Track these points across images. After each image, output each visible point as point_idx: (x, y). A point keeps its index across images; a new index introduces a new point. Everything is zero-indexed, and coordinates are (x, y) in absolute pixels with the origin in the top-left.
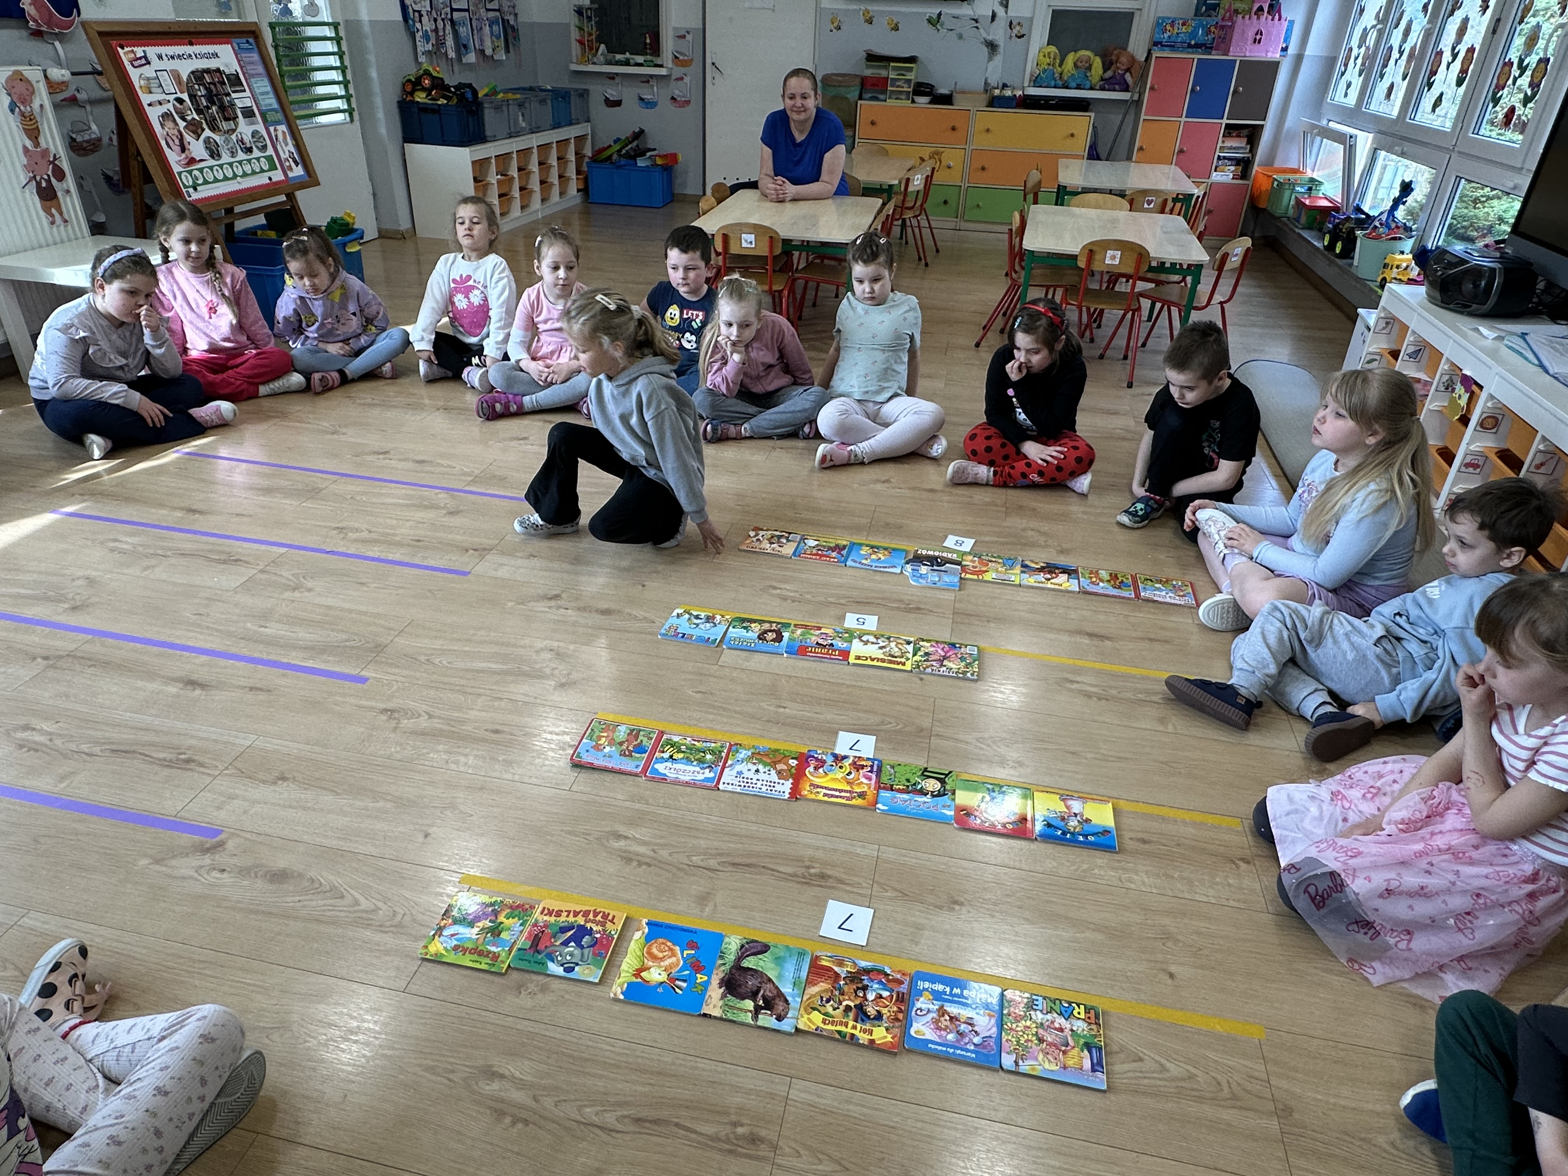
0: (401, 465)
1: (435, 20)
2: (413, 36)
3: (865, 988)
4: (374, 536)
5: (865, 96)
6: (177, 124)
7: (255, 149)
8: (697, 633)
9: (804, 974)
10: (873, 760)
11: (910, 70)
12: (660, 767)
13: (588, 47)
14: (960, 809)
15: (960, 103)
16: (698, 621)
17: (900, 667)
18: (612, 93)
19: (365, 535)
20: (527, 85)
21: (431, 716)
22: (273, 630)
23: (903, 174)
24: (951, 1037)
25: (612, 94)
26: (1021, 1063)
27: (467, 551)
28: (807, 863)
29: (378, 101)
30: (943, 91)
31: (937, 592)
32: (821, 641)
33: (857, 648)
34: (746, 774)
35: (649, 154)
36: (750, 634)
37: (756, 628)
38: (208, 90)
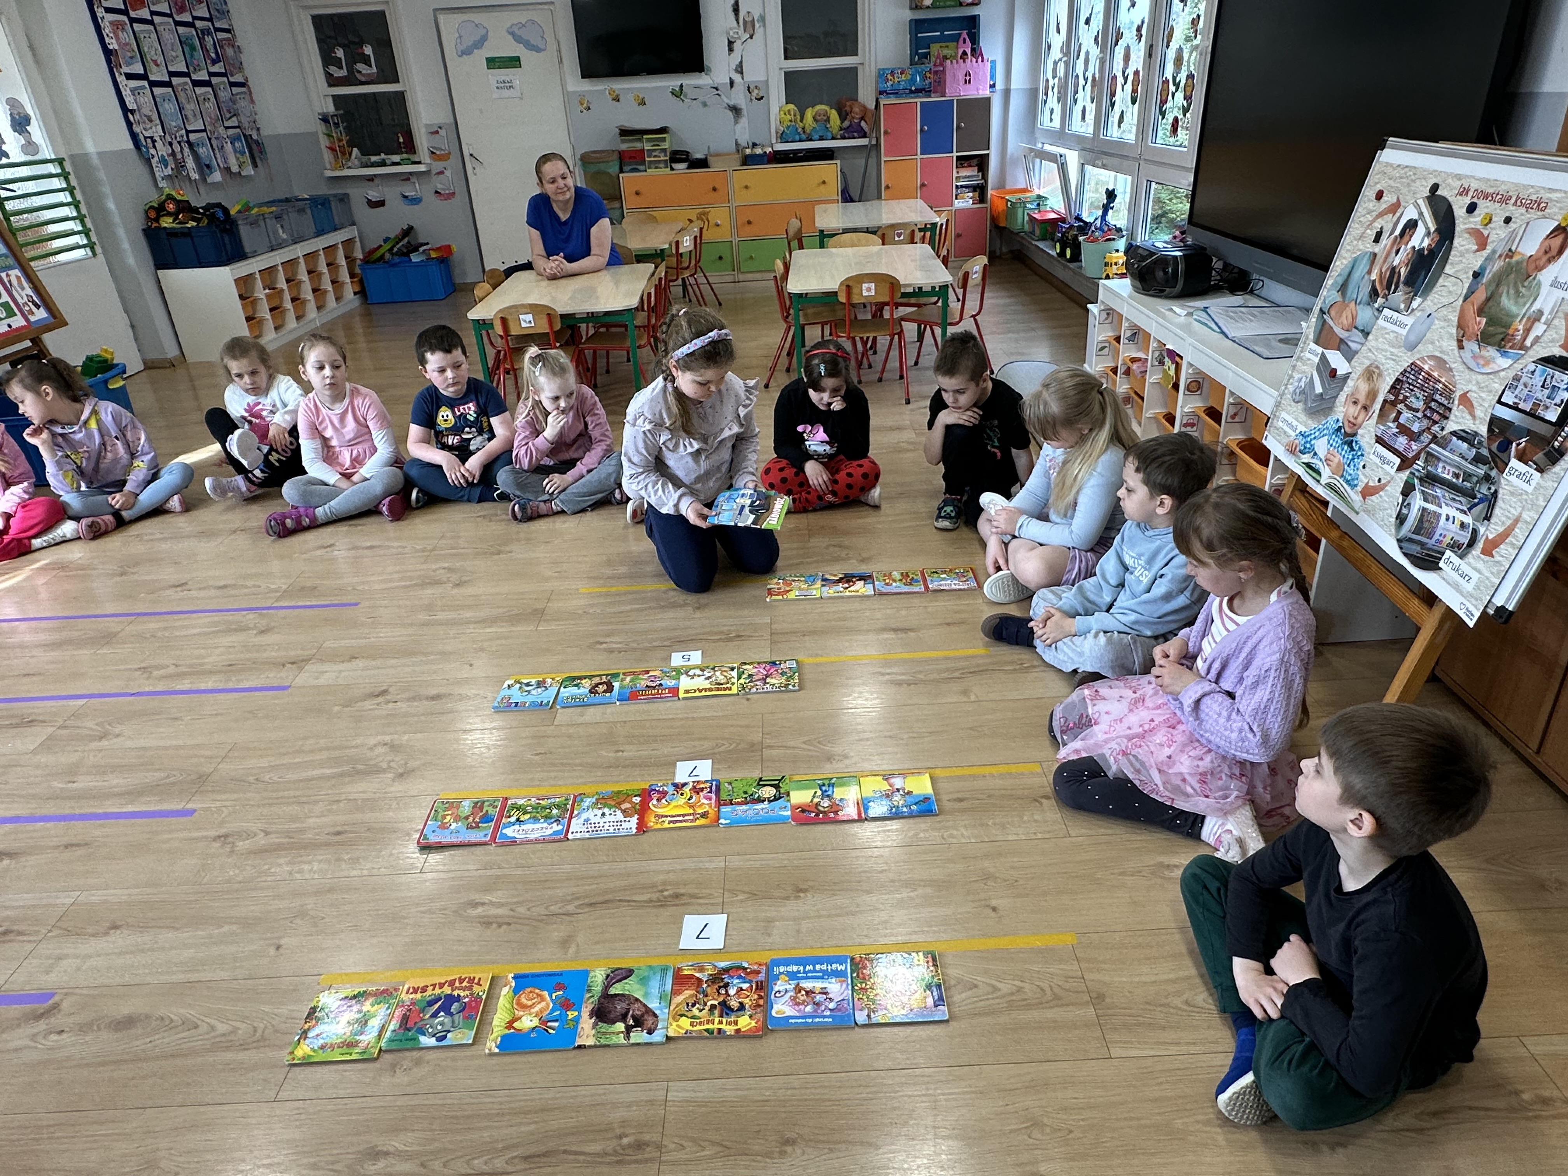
0: (202, 594)
1: (171, 144)
2: (148, 162)
3: (726, 986)
4: (181, 669)
5: (625, 168)
8: (529, 699)
9: (668, 987)
10: (711, 781)
11: (663, 140)
12: (509, 832)
13: (340, 153)
14: (794, 808)
15: (716, 165)
16: (529, 688)
17: (727, 692)
18: (374, 195)
19: (172, 670)
20: (283, 197)
21: (267, 833)
22: (83, 782)
23: (672, 238)
24: (809, 1009)
26: (872, 1015)
27: (284, 665)
29: (121, 232)
30: (698, 155)
32: (650, 684)
33: (685, 683)
34: (593, 820)
35: (421, 249)
36: (582, 690)
37: (587, 683)
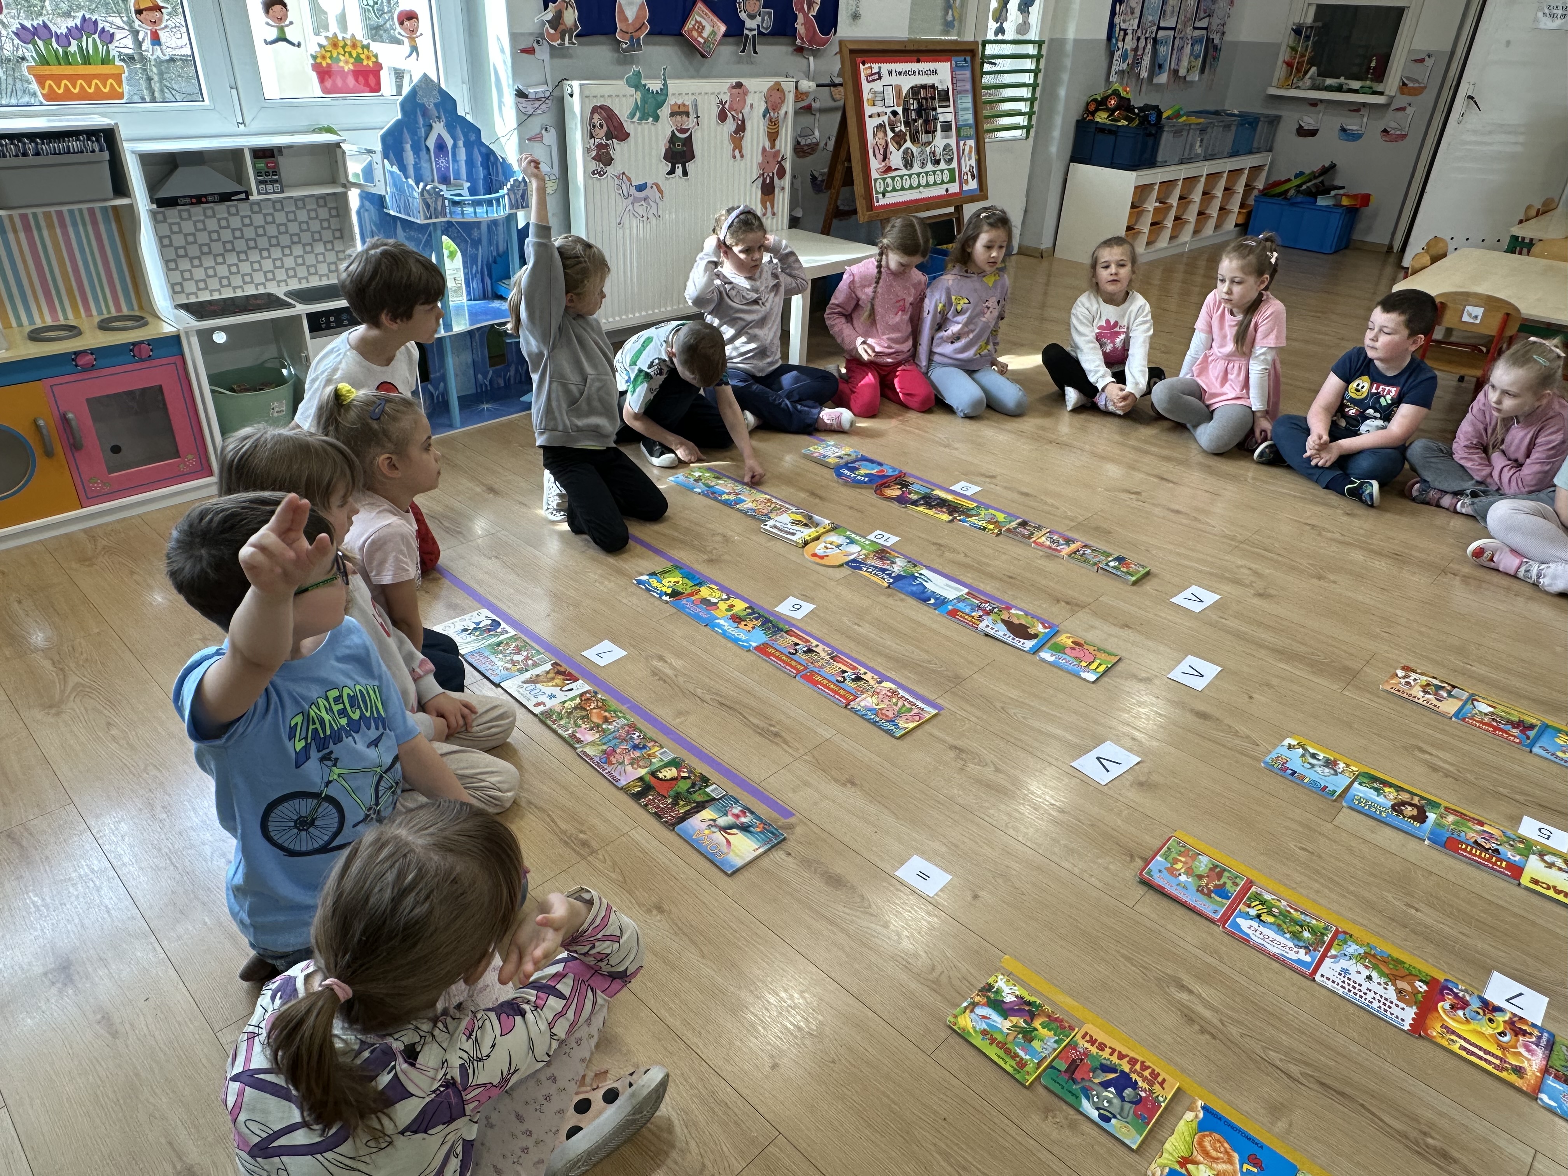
0: (1006, 493)
1: (1139, 39)
4: (968, 561)
6: (886, 135)
7: (942, 162)
8: (1310, 775)
10: (1541, 1030)
12: (1244, 924)
13: (1296, 70)
16: (1314, 762)
21: (997, 770)
22: (865, 630)
25: (1309, 122)
27: (1058, 601)
28: (1425, 1129)
32: (1481, 841)
33: (1535, 868)
34: (1354, 976)
35: (1333, 193)
36: (1380, 799)
37: (1392, 794)
38: (920, 105)
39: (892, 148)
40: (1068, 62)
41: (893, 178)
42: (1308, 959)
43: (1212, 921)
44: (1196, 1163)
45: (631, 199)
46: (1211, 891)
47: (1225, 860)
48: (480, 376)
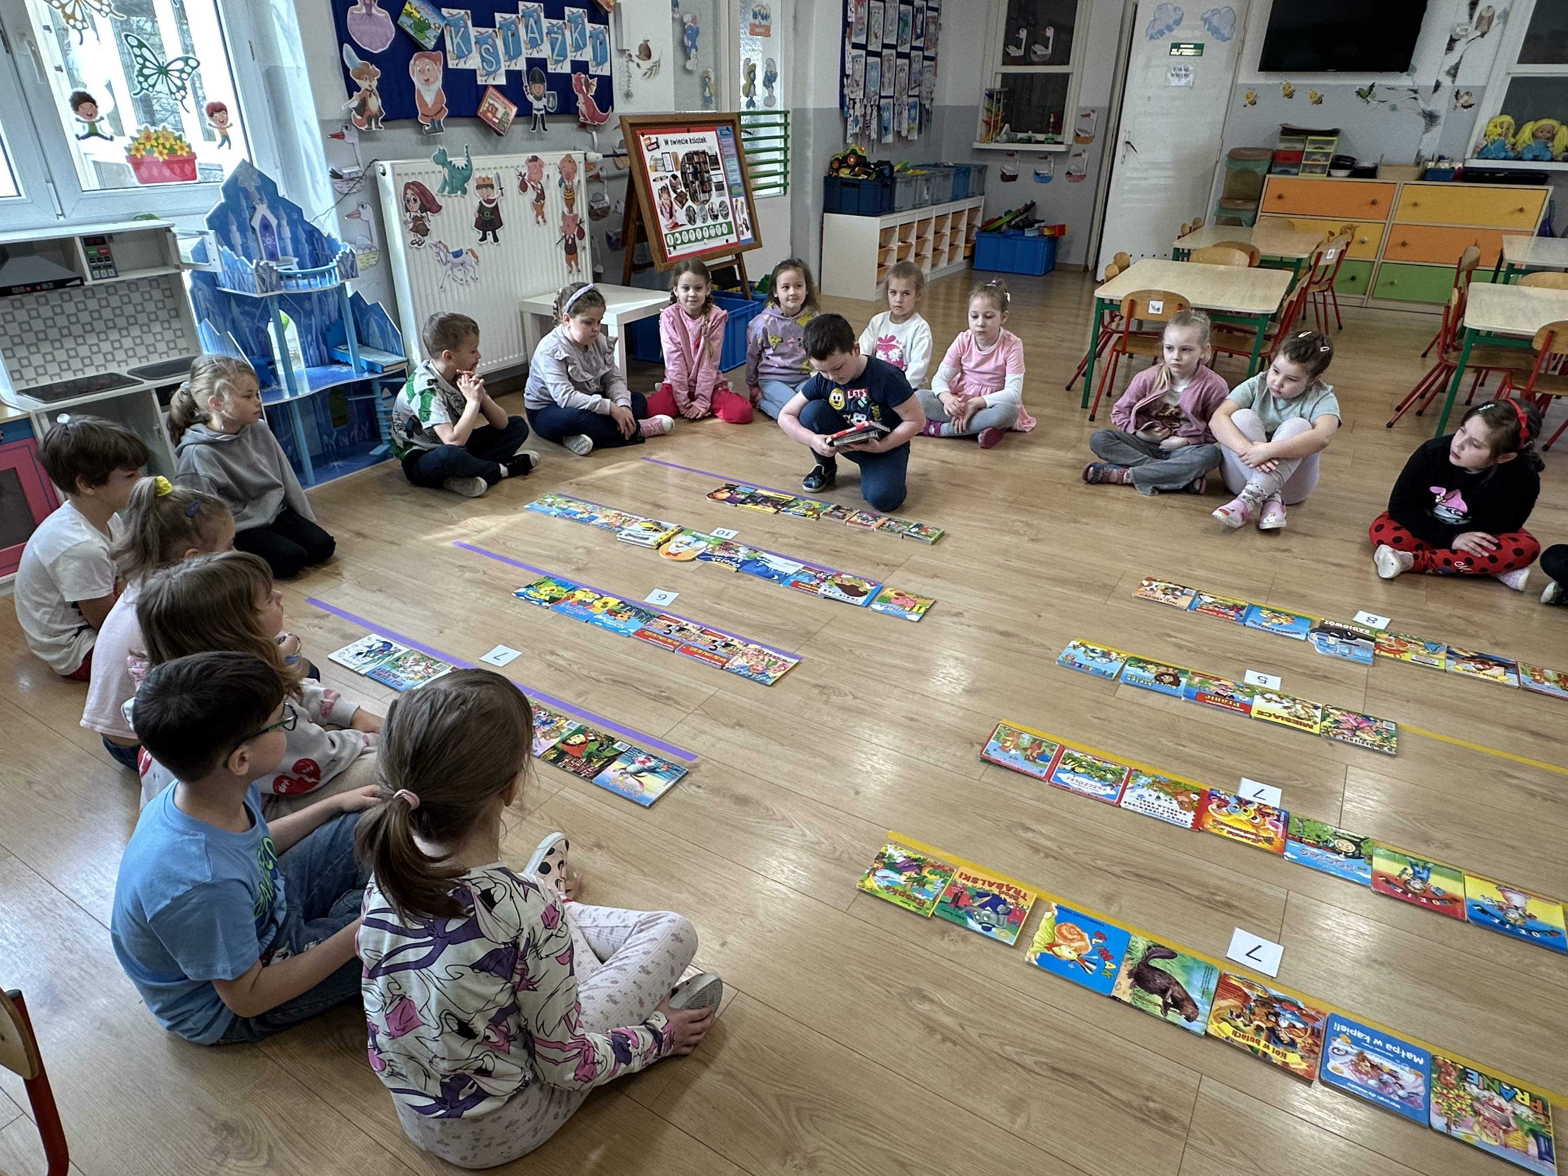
1: (865, 106)
2: (845, 120)
3: (1277, 1015)
4: (799, 542)
5: (1275, 170)
6: (670, 196)
7: (720, 216)
8: (1093, 665)
9: (1213, 986)
10: (1280, 810)
11: (1331, 143)
12: (1064, 777)
13: (993, 127)
14: (1376, 874)
15: (1385, 176)
16: (1094, 655)
17: (1307, 729)
20: (932, 163)
21: (855, 697)
22: (725, 607)
23: (1313, 248)
24: (1373, 1083)
25: (1009, 168)
26: (1451, 1126)
27: (880, 566)
28: (1212, 891)
30: (1366, 164)
31: (1347, 664)
32: (1221, 692)
33: (1259, 704)
34: (1147, 799)
35: (1037, 225)
36: (1146, 674)
37: (1152, 671)
38: (695, 168)
39: (676, 207)
40: (811, 128)
41: (680, 233)
42: (1113, 792)
43: (1039, 779)
44: (1059, 945)
45: (449, 265)
46: (1035, 758)
47: (1041, 734)
48: (325, 437)
